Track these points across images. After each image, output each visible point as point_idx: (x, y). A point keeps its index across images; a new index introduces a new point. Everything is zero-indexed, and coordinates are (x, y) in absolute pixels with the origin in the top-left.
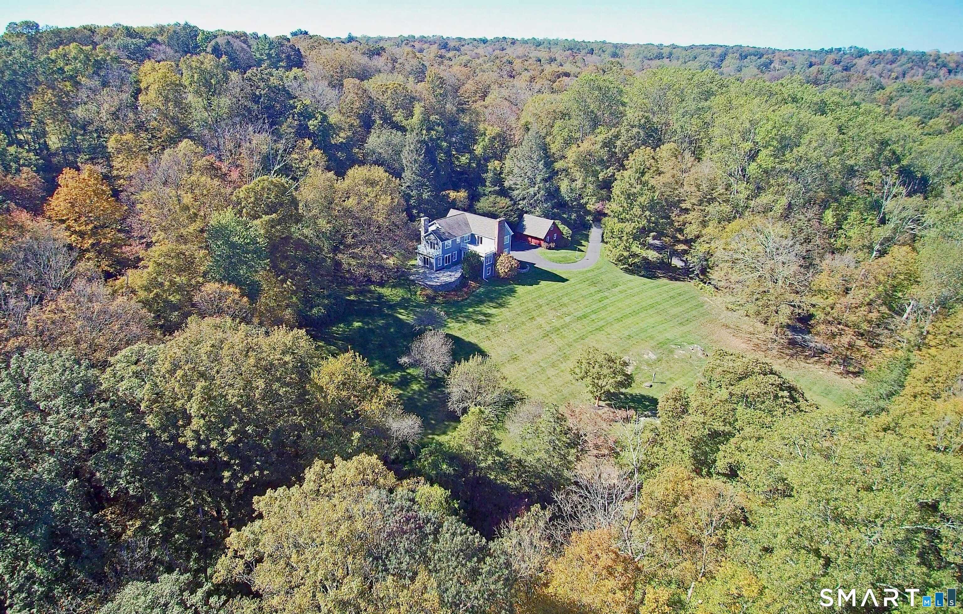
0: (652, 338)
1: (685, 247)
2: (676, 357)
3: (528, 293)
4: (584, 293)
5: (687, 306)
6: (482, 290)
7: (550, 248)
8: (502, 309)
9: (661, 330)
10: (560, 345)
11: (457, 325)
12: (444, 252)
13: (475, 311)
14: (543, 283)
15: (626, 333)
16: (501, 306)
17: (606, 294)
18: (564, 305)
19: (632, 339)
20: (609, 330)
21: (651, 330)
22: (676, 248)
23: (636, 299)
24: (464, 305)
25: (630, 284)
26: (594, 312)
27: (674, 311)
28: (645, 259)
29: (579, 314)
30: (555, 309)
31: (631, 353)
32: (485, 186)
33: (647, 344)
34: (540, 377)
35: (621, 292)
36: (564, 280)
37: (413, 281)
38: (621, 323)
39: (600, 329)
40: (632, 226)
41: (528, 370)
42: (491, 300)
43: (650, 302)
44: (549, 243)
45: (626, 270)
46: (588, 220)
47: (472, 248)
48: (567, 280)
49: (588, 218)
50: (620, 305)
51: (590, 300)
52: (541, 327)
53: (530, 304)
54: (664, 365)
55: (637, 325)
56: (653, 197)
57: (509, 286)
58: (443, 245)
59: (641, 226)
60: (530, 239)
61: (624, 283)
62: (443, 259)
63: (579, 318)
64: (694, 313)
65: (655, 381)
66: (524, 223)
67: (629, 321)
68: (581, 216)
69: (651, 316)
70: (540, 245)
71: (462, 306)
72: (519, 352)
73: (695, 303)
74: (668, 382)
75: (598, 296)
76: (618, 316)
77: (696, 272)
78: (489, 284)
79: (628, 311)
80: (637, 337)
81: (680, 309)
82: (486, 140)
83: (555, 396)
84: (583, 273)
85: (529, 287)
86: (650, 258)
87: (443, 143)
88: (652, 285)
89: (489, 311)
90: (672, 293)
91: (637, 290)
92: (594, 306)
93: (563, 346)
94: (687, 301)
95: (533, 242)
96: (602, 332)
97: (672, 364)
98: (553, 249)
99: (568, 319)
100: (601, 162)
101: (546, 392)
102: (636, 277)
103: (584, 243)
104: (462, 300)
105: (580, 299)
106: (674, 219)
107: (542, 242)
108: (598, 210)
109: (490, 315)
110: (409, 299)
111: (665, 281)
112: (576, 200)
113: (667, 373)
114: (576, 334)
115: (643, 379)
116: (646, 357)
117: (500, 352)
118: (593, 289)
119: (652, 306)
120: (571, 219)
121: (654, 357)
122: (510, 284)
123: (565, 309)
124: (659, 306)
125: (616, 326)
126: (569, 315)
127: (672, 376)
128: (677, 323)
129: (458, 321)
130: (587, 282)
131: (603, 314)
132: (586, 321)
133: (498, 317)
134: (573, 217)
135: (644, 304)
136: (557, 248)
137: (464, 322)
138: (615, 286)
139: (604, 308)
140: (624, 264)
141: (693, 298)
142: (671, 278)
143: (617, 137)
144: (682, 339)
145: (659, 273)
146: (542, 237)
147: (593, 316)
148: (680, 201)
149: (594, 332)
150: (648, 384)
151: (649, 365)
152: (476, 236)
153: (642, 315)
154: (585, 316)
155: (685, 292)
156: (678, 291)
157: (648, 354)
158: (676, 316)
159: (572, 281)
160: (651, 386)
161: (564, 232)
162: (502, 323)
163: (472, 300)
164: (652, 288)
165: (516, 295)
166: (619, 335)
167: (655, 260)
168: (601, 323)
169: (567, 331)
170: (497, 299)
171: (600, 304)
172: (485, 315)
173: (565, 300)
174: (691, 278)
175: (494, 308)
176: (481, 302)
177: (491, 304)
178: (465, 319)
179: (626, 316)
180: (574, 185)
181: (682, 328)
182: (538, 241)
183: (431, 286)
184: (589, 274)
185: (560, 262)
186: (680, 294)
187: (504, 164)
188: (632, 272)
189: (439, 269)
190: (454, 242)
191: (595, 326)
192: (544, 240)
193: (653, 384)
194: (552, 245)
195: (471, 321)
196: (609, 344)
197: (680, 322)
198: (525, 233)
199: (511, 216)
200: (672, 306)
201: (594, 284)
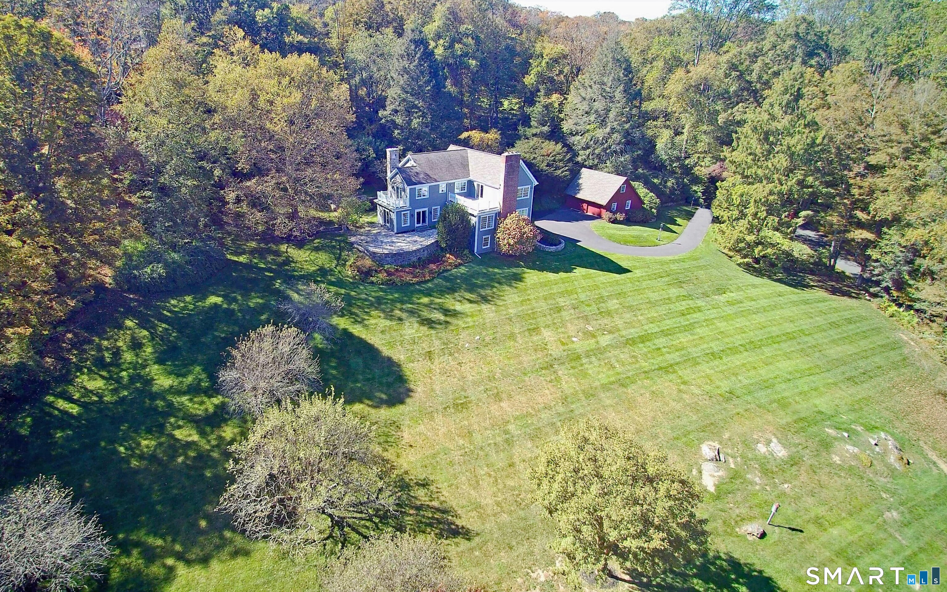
0: (783, 404)
1: (870, 236)
2: (836, 459)
3: (543, 285)
4: (655, 296)
5: (864, 344)
6: (463, 270)
7: (615, 222)
8: (485, 307)
9: (806, 388)
10: (569, 392)
11: (384, 323)
12: (413, 202)
13: (432, 303)
14: (579, 271)
15: (725, 386)
16: (485, 299)
17: (700, 303)
18: (609, 313)
19: (736, 401)
20: (686, 373)
21: (784, 386)
22: (850, 236)
23: (759, 319)
24: (420, 292)
25: (753, 292)
26: (664, 333)
27: (834, 352)
28: (788, 254)
29: (633, 332)
30: (586, 318)
31: (727, 435)
32: (530, 127)
33: (770, 417)
34: (494, 457)
35: (730, 303)
36: (621, 270)
37: (352, 244)
38: (716, 362)
39: (668, 369)
40: (767, 190)
41: (477, 438)
42: (472, 288)
43: (789, 327)
44: (614, 213)
45: (748, 268)
46: (696, 192)
47: (463, 201)
48: (627, 271)
49: (695, 188)
50: (722, 325)
51: (662, 310)
52: (544, 347)
53: (543, 304)
54: (804, 477)
55: (752, 373)
56: (814, 140)
57: (514, 270)
58: (412, 191)
59: (785, 188)
60: (585, 206)
61: (739, 289)
62: (412, 216)
63: (631, 342)
64: (878, 360)
65: (778, 520)
66: (580, 181)
67: (737, 360)
68: (685, 185)
69: (787, 356)
70: (599, 216)
71: (412, 292)
72: (473, 394)
73: (879, 340)
74: (811, 529)
75: (683, 305)
76: (715, 346)
77: (884, 284)
78: (481, 263)
79: (738, 340)
80: (749, 398)
81: (850, 349)
82: (543, 64)
83: (505, 517)
84: (662, 263)
85: (551, 276)
86: (796, 254)
87: (470, 61)
88: (794, 298)
89: (458, 307)
90: (834, 317)
91: (763, 303)
92: (668, 322)
93: (575, 394)
94: (864, 335)
95: (591, 211)
96: (672, 376)
97: (824, 478)
98: (620, 223)
99: (605, 340)
100: (724, 96)
101: (489, 501)
102: (765, 281)
103: (679, 221)
104: (419, 283)
105: (644, 306)
106: (851, 181)
107: (604, 211)
108: (714, 174)
109: (455, 314)
110: (331, 270)
111: (821, 294)
112: (678, 159)
113: (810, 500)
114: (611, 373)
115: (743, 511)
116: (762, 448)
117: (437, 388)
118: (674, 292)
119: (790, 337)
120: (665, 187)
121: (781, 452)
122: (519, 266)
123: (606, 321)
124: (806, 339)
125: (705, 368)
126: (610, 332)
127: (821, 511)
128: (841, 378)
129: (390, 316)
130: (667, 279)
131: (683, 339)
132: (641, 349)
133: (469, 319)
134: (669, 184)
135: (775, 330)
136: (628, 222)
137: (400, 319)
138: (721, 291)
139: (689, 328)
140: (745, 257)
141: (877, 330)
142: (834, 291)
143: (754, 57)
144: (852, 416)
145: (810, 279)
146: (604, 202)
147: (661, 342)
148: (866, 151)
149: (652, 375)
150: (754, 528)
151: (766, 472)
152: (475, 184)
153: (768, 351)
154: (644, 339)
155: (863, 319)
156: (847, 314)
157: (768, 442)
158: (841, 362)
159: (637, 273)
160: (763, 535)
161: (646, 200)
162: (470, 331)
163: (437, 285)
164: (794, 303)
165: (520, 285)
166: (708, 388)
167: (805, 257)
168: (675, 357)
169: (596, 363)
170: (482, 287)
171: (681, 319)
172: (446, 312)
173: (613, 304)
174: (875, 295)
175: (471, 302)
176: (452, 290)
177: (468, 295)
178: (404, 315)
179: (733, 351)
180: (678, 139)
181: (852, 390)
182: (597, 210)
183: (373, 255)
184: (673, 267)
185: (626, 243)
186: (849, 321)
187: (566, 99)
188: (758, 273)
189: (403, 231)
190: (433, 190)
191: (658, 361)
192: (608, 208)
193: (769, 530)
194: (620, 217)
195: (414, 320)
196: (678, 406)
197: (847, 375)
198: (579, 196)
199: (557, 168)
200: (833, 341)
201: (680, 283)
